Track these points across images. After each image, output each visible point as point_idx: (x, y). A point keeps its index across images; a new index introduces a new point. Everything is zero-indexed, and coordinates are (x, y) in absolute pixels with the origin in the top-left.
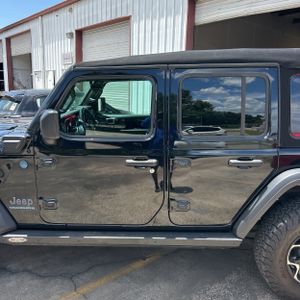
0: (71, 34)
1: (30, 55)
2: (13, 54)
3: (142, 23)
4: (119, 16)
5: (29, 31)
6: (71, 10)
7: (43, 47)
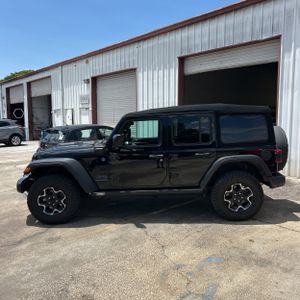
0: (88, 80)
1: (49, 97)
2: (33, 95)
3: (145, 73)
4: (127, 68)
5: (49, 77)
6: (87, 62)
7: (63, 90)
